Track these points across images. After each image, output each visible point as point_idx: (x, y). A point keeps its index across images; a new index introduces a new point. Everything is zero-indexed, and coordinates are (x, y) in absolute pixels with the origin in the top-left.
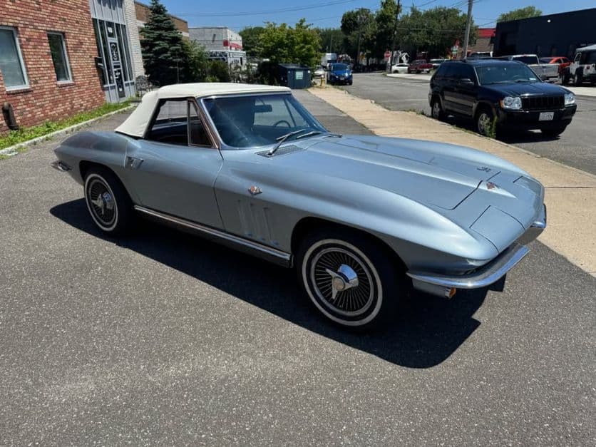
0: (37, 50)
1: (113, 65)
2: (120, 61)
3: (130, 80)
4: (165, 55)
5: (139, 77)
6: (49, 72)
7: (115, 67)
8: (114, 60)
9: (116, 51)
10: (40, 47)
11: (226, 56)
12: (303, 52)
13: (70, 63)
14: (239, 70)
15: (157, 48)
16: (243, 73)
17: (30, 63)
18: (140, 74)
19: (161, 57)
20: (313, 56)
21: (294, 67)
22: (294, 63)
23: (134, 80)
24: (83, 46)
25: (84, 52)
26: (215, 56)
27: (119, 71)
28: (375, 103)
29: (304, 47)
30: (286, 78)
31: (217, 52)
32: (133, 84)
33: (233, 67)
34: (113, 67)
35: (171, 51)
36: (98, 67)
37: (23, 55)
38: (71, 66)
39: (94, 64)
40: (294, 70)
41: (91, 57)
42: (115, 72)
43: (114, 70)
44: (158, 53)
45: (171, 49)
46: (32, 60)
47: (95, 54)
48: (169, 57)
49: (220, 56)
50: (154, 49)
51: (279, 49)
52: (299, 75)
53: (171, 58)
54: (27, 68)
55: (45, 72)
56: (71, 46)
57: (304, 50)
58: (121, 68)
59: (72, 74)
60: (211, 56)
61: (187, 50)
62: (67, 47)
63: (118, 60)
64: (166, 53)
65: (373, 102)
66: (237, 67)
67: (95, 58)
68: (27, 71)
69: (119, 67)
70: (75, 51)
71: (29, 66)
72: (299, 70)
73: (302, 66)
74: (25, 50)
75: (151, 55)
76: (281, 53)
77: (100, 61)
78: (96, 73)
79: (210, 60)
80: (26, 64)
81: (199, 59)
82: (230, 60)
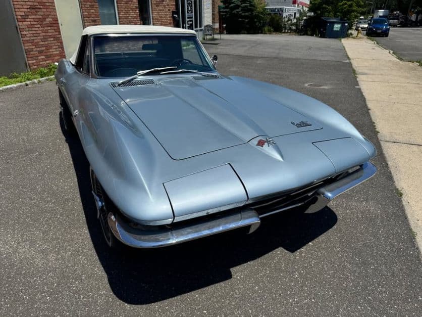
0: (128, 5)
1: (187, 16)
2: (193, 14)
3: (200, 27)
4: (237, 10)
5: (207, 26)
6: (135, 19)
7: (188, 18)
8: (188, 13)
9: (192, 6)
10: (130, 3)
11: (283, 11)
12: (345, 8)
13: (152, 14)
14: (290, 22)
15: (232, 5)
16: (293, 24)
17: (122, 13)
18: (209, 24)
19: (235, 12)
20: (354, 11)
21: (335, 20)
22: (335, 16)
23: (203, 28)
24: (164, 3)
25: (165, 6)
26: (274, 11)
27: (192, 21)
28: (393, 53)
29: (346, 4)
30: (325, 29)
31: (276, 8)
32: (201, 30)
33: (286, 19)
34: (186, 17)
35: (242, 7)
36: (174, 18)
37: (118, 8)
38: (153, 16)
39: (171, 15)
40: (334, 23)
41: (169, 10)
42: (188, 21)
43: (187, 20)
44: (233, 9)
45: (242, 5)
46: (124, 11)
47: (173, 8)
48: (240, 11)
49: (278, 11)
50: (230, 6)
51: (324, 6)
52: (337, 27)
53: (241, 13)
54: (119, 17)
55: (132, 20)
56: (155, 2)
57: (346, 6)
58: (194, 19)
59: (153, 21)
60: (272, 11)
61: (254, 7)
62: (152, 3)
63: (192, 13)
64: (238, 9)
65: (392, 52)
66: (289, 20)
67: (173, 11)
68: (119, 19)
69: (192, 18)
70: (157, 6)
71: (120, 16)
72: (338, 23)
73: (342, 19)
74: (119, 5)
75: (228, 10)
76: (326, 8)
77: (177, 13)
78: (172, 22)
79: (270, 14)
80: (119, 14)
81: (262, 13)
82: (285, 15)
